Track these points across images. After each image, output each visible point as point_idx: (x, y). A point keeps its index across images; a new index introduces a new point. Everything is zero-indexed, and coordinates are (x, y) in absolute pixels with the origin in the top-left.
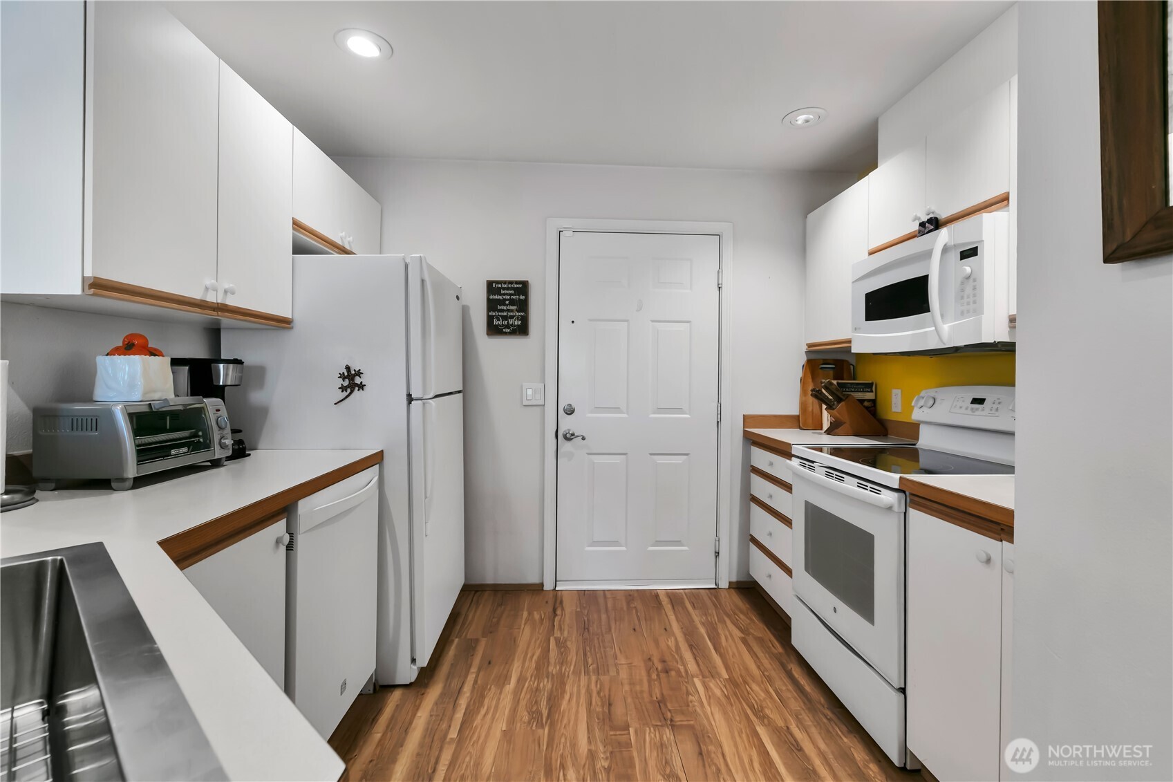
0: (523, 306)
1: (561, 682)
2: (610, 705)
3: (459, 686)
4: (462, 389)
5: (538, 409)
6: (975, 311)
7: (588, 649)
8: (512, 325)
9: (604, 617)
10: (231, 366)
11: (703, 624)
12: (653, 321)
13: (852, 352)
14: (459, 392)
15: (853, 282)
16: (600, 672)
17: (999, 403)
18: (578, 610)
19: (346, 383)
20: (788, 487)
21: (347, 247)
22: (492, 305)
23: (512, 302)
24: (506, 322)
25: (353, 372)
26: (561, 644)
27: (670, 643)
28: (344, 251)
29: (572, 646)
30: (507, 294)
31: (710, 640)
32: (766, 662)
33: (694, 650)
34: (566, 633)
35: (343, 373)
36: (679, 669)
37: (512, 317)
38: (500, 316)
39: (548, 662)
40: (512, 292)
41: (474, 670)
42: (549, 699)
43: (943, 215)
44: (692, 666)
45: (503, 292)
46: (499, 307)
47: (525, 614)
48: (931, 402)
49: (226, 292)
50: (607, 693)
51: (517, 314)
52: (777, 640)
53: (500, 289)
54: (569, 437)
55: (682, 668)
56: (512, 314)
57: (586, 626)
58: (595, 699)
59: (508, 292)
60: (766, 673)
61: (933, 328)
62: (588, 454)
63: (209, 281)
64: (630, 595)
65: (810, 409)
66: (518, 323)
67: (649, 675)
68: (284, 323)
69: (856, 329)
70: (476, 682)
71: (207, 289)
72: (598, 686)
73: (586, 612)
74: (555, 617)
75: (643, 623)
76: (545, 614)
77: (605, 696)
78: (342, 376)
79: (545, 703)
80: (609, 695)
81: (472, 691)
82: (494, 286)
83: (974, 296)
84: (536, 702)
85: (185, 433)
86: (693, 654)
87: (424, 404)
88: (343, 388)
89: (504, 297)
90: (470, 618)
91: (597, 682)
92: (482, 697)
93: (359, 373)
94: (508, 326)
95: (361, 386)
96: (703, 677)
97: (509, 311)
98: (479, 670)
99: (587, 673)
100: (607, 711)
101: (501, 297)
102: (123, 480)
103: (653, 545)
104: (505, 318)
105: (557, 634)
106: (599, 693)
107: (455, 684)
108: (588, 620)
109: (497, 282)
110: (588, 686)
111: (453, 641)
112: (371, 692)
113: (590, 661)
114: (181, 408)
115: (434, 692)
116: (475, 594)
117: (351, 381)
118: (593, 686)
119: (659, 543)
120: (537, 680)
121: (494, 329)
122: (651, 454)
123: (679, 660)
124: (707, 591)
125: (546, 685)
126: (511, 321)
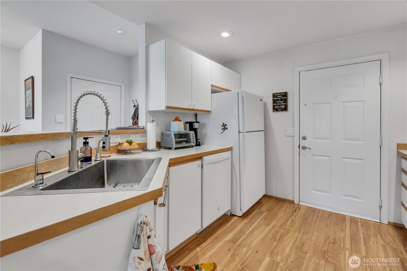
0: (286, 101)
1: (288, 232)
2: (303, 245)
3: (254, 222)
4: (264, 130)
5: (292, 137)
7: (303, 226)
8: (281, 108)
9: (315, 218)
10: (197, 123)
11: (363, 233)
12: (342, 102)
14: (263, 131)
16: (304, 234)
18: (306, 213)
19: (223, 128)
21: (228, 89)
22: (274, 101)
23: (281, 100)
24: (279, 107)
25: (225, 125)
26: (293, 222)
27: (341, 235)
28: (227, 90)
29: (297, 223)
30: (279, 97)
31: (364, 240)
33: (352, 241)
34: (297, 219)
36: (341, 245)
37: (281, 105)
38: (277, 105)
39: (286, 225)
40: (281, 96)
41: (260, 219)
42: (281, 235)
44: (348, 246)
45: (278, 97)
46: (277, 102)
47: (284, 209)
49: (194, 106)
50: (304, 241)
51: (283, 104)
53: (277, 96)
54: (304, 148)
56: (281, 104)
57: (306, 219)
58: (298, 241)
59: (280, 96)
62: (312, 155)
63: (190, 104)
64: (331, 214)
66: (284, 107)
67: (325, 241)
68: (209, 112)
70: (259, 222)
71: (189, 105)
72: (301, 238)
73: (308, 214)
74: (295, 212)
75: (332, 225)
76: (291, 210)
77: (302, 242)
78: (222, 126)
79: (279, 236)
80: (304, 242)
81: (257, 224)
82: (275, 95)
84: (276, 234)
85: (186, 139)
86: (351, 242)
87: (243, 134)
89: (279, 98)
90: (265, 205)
91: (302, 236)
92: (260, 227)
93: (226, 125)
94: (280, 108)
95: (227, 129)
96: (351, 251)
97: (280, 103)
98: (262, 219)
99: (299, 232)
100: (301, 246)
101: (277, 99)
102: (173, 148)
103: (344, 196)
104: (279, 105)
105: (293, 217)
106: (300, 240)
107: (253, 221)
108: (308, 217)
109: (276, 94)
110: (297, 236)
111: (257, 209)
112: (230, 215)
113: (302, 229)
114: (184, 133)
115: (246, 220)
116: (269, 198)
117: (225, 127)
118: (299, 237)
119: (346, 196)
120: (279, 229)
121: (275, 110)
122: (342, 158)
123: (342, 242)
124: (374, 222)
125: (282, 231)
126: (281, 107)
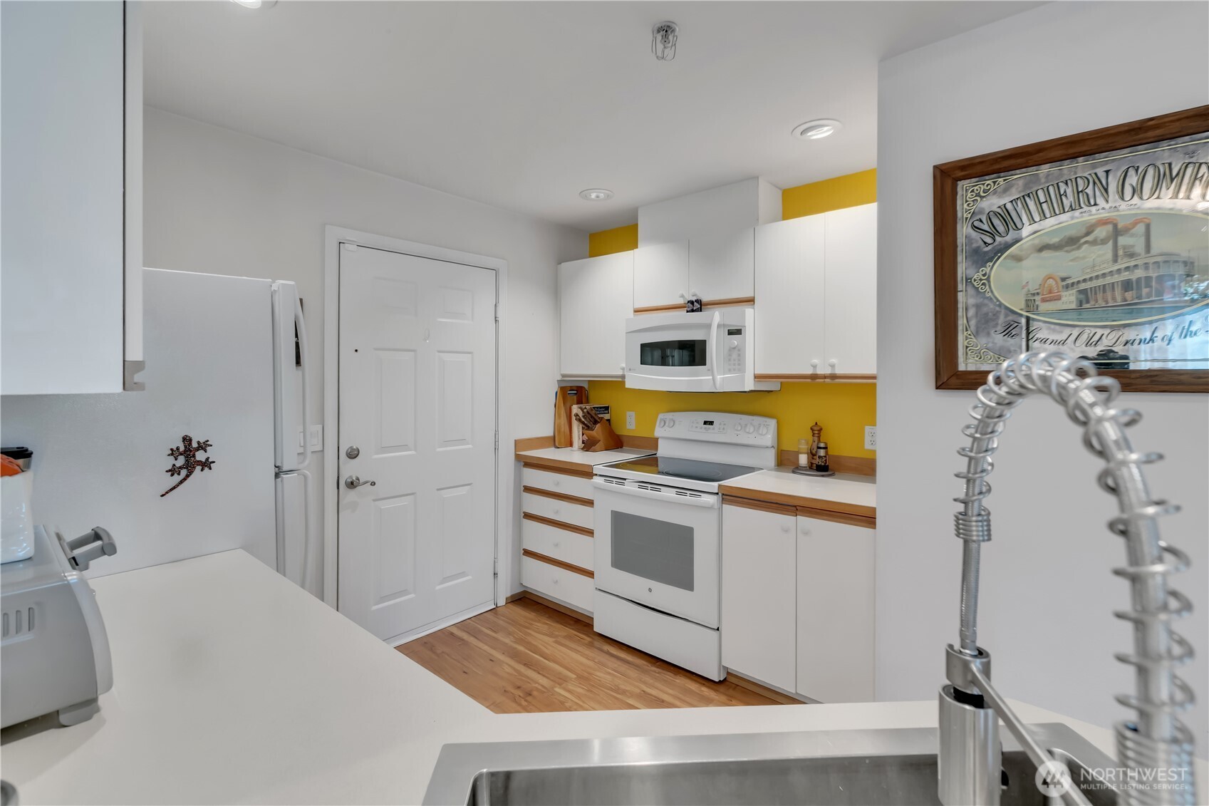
5: (317, 455)
6: (739, 370)
11: (517, 643)
12: (439, 352)
13: (626, 387)
15: (627, 333)
17: (725, 424)
19: (181, 462)
20: (590, 503)
25: (194, 445)
27: (507, 670)
31: (533, 652)
32: (587, 652)
35: (178, 449)
43: (705, 299)
44: (544, 681)
48: (672, 424)
52: (580, 633)
54: (352, 485)
55: (537, 685)
60: (596, 661)
61: (711, 377)
62: (374, 500)
64: (426, 641)
65: (563, 430)
69: (630, 370)
75: (466, 663)
78: (175, 453)
83: (739, 360)
86: (534, 670)
88: (173, 471)
93: (203, 446)
95: (208, 464)
96: (560, 684)
119: (446, 579)
122: (438, 490)
123: (529, 681)
124: (490, 613)
